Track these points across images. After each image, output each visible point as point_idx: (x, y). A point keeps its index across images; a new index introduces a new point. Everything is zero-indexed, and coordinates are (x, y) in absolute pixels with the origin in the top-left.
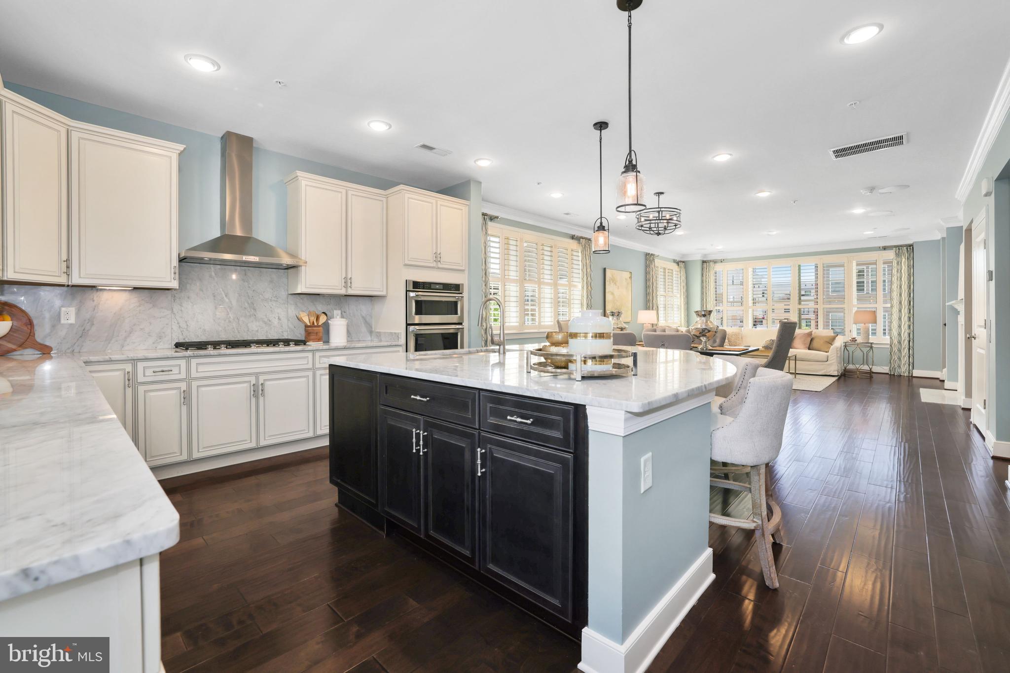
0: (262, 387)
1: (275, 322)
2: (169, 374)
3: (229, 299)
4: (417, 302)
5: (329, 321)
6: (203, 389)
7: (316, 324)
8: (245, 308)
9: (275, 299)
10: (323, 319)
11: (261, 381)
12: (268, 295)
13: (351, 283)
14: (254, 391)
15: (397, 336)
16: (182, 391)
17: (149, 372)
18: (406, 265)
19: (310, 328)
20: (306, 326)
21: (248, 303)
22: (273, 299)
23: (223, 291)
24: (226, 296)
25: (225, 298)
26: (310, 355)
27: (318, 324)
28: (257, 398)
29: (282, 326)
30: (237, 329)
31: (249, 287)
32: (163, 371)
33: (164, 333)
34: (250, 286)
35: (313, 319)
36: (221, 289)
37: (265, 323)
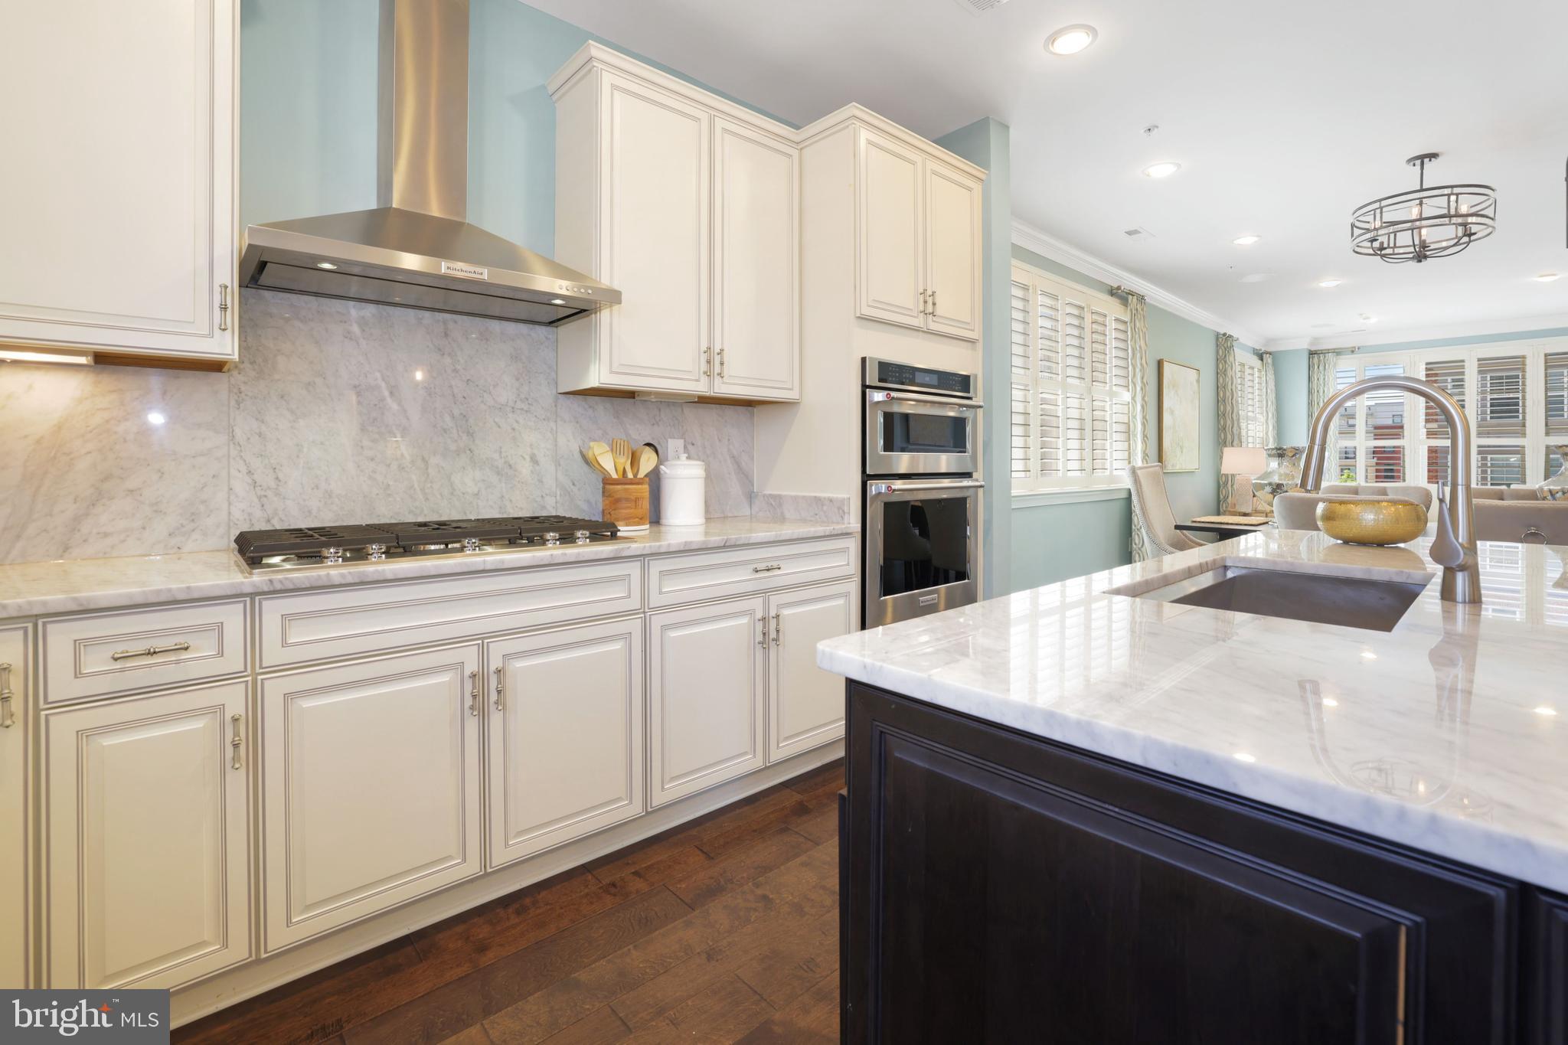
0: (499, 682)
1: (525, 469)
2: (178, 662)
3: (399, 404)
4: (889, 417)
5: (662, 467)
6: (307, 703)
7: (630, 475)
8: (445, 431)
9: (525, 407)
10: (648, 462)
11: (495, 663)
12: (505, 395)
13: (722, 364)
14: (474, 697)
15: (841, 507)
16: (228, 717)
17: (96, 661)
18: (863, 318)
19: (619, 487)
20: (607, 481)
21: (453, 417)
22: (519, 405)
23: (383, 380)
24: (391, 393)
25: (389, 400)
26: (634, 569)
27: (635, 475)
28: (483, 716)
29: (540, 481)
30: (423, 490)
31: (455, 371)
32: (151, 653)
33: (203, 502)
34: (458, 367)
35: (625, 462)
36: (378, 375)
37: (498, 473)
